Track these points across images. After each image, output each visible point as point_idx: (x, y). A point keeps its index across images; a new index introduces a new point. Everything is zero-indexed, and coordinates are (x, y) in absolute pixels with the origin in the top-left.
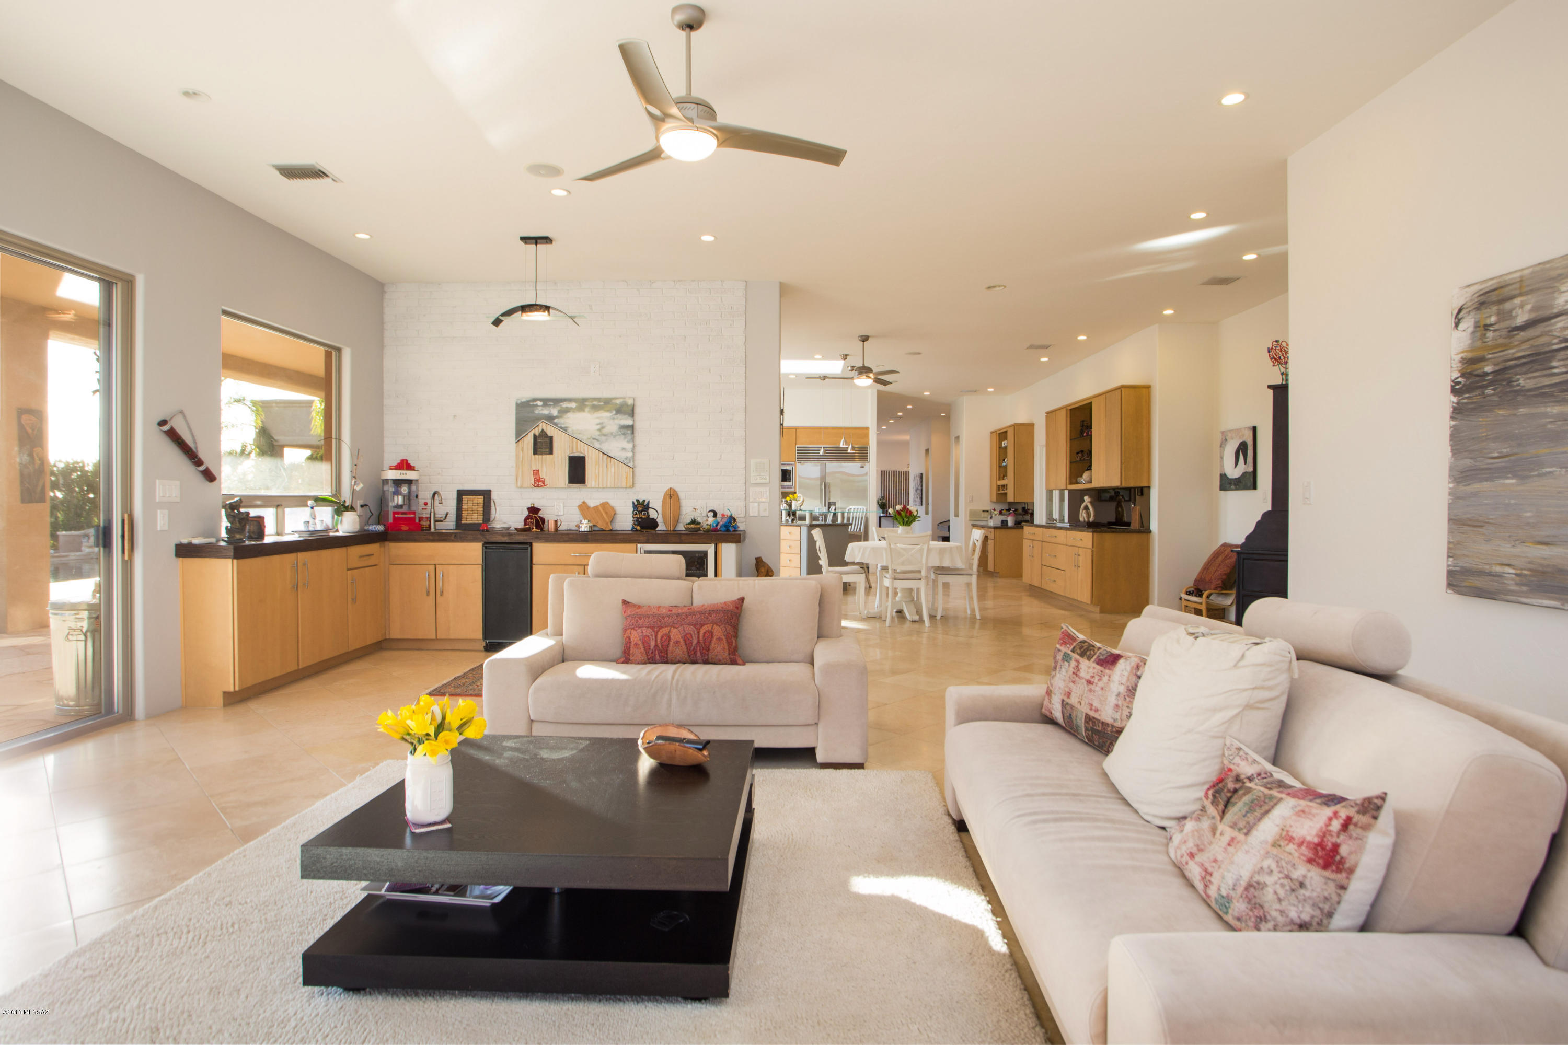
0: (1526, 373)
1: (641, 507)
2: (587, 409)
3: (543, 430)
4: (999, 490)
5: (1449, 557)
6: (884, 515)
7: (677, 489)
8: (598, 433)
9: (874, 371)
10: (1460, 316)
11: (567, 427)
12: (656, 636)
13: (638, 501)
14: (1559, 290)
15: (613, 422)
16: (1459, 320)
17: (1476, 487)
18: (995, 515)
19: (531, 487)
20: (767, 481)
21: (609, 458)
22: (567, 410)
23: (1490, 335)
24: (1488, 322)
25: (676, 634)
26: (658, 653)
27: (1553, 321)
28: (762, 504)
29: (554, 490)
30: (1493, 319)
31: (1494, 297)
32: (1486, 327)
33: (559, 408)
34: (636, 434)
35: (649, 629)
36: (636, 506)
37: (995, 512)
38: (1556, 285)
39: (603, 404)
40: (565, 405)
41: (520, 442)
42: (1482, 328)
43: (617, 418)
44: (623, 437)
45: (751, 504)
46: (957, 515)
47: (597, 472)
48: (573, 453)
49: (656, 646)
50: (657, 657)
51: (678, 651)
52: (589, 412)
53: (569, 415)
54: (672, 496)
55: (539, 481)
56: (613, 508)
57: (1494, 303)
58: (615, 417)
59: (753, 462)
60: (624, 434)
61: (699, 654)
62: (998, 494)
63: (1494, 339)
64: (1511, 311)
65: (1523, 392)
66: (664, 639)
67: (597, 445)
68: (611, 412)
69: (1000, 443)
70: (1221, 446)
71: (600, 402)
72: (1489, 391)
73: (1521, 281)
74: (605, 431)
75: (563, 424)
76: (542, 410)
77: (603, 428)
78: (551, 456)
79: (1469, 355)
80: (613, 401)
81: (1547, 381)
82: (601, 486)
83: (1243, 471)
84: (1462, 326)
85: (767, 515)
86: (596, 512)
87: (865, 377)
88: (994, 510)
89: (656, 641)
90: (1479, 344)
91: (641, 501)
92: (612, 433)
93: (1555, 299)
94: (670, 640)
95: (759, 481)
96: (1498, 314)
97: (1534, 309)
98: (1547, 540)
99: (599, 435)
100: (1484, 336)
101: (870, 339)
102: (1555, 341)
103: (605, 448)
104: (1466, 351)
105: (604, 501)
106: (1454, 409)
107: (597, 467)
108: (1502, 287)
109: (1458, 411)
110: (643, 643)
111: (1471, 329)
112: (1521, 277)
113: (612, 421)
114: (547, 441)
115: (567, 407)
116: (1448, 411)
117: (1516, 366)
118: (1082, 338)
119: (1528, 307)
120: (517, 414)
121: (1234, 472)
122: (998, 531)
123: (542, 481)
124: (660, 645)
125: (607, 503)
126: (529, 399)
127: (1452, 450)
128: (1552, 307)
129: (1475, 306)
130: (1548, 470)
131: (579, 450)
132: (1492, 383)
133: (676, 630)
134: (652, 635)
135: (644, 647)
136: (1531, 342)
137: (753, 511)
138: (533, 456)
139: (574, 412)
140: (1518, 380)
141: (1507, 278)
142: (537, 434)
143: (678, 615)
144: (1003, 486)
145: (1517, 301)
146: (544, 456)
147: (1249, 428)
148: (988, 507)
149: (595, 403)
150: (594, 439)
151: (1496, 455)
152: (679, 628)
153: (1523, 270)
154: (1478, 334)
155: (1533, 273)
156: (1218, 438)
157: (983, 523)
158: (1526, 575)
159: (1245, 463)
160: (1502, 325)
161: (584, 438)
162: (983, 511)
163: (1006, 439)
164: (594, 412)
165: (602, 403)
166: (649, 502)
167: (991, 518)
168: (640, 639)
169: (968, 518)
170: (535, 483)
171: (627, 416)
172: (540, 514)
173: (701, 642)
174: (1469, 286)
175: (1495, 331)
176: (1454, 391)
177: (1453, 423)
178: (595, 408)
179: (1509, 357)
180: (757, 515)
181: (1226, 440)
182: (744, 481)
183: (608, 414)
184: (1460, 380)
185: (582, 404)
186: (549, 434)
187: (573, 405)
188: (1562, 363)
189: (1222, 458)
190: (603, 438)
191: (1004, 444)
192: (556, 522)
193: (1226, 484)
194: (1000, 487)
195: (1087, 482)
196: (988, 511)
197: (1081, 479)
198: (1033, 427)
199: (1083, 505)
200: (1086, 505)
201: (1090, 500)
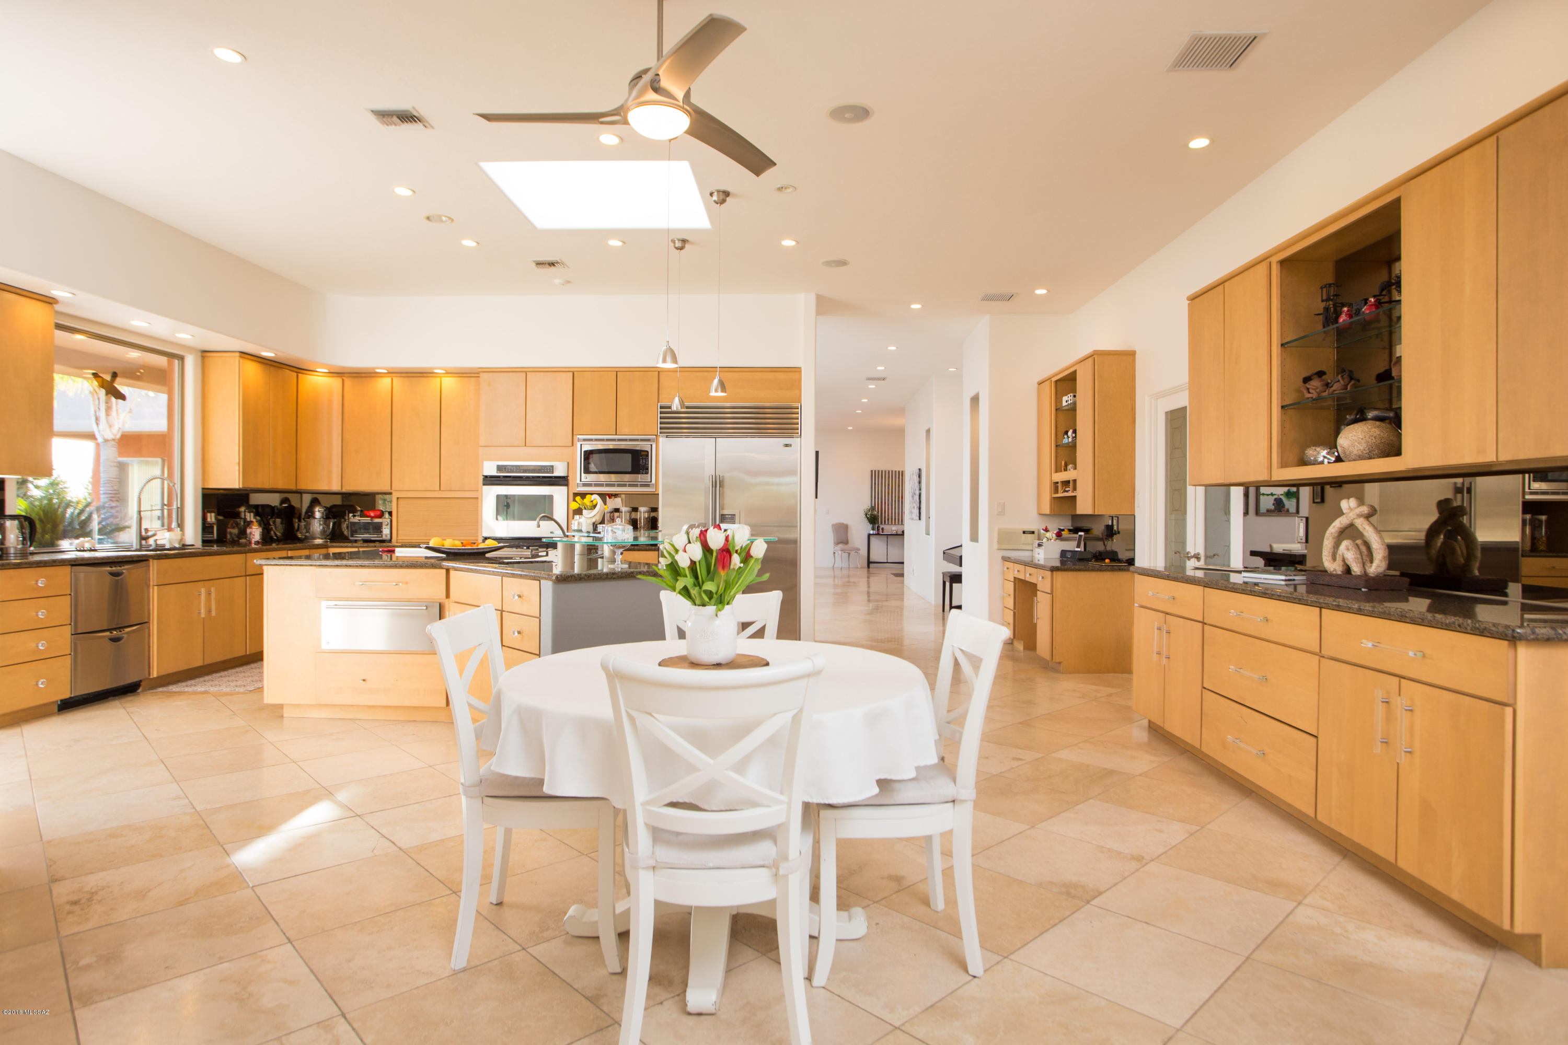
4: (1056, 491)
6: (875, 532)
18: (1048, 539)
37: (1048, 535)
46: (974, 538)
62: (1056, 500)
69: (1058, 399)
88: (1046, 530)
122: (1059, 575)
144: (1066, 483)
148: (1035, 524)
157: (1024, 555)
162: (1024, 532)
163: (1073, 390)
167: (1039, 545)
169: (996, 546)
191: (1066, 400)
194: (1059, 485)
195: (1361, 458)
196: (1033, 533)
197: (1324, 453)
198: (1137, 356)
199: (1338, 524)
200: (1351, 525)
201: (1365, 509)
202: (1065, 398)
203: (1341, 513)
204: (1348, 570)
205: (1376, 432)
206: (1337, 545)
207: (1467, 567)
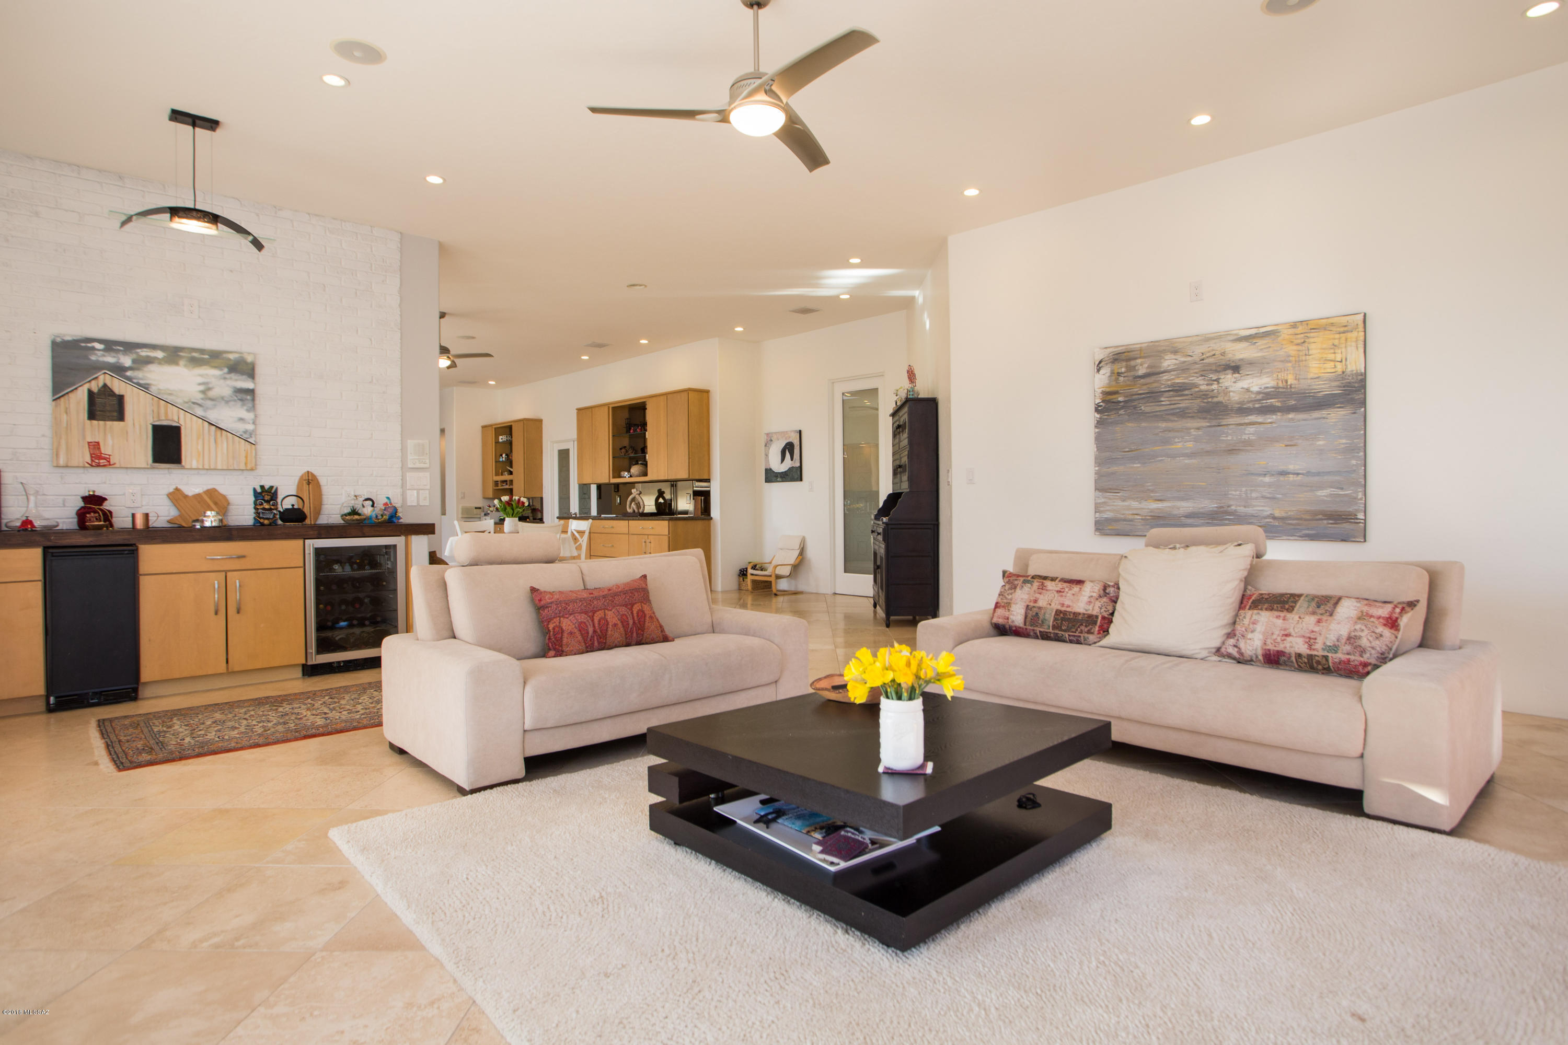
0: (1145, 403)
1: (266, 496)
2: (182, 363)
3: (105, 385)
4: (496, 486)
5: (1096, 512)
7: (315, 473)
8: (202, 396)
9: (451, 353)
10: (1100, 365)
11: (148, 384)
12: (593, 621)
13: (262, 487)
14: (1163, 358)
15: (224, 385)
16: (1100, 368)
17: (1114, 468)
19: (84, 467)
20: (427, 466)
21: (219, 432)
22: (149, 361)
23: (1121, 379)
24: (1120, 371)
25: (612, 617)
26: (597, 639)
27: (1161, 375)
28: (421, 491)
29: (124, 471)
30: (1123, 370)
31: (1123, 356)
32: (1119, 374)
33: (134, 356)
34: (257, 399)
35: (583, 615)
36: (260, 493)
37: (491, 508)
38: (1162, 355)
39: (213, 357)
40: (144, 353)
41: (62, 399)
42: (1116, 374)
43: (231, 379)
44: (240, 403)
45: (408, 491)
47: (200, 448)
48: (159, 420)
49: (595, 631)
50: (596, 644)
51: (617, 635)
52: (185, 366)
53: (152, 367)
54: (310, 481)
55: (100, 458)
56: (224, 497)
57: (1123, 360)
58: (228, 376)
59: (410, 443)
60: (241, 400)
61: (635, 635)
62: (495, 490)
63: (1124, 381)
64: (1135, 367)
65: (1144, 413)
66: (602, 624)
67: (199, 412)
68: (221, 370)
69: (497, 438)
70: (766, 446)
71: (203, 354)
72: (1122, 412)
73: (1141, 350)
74: (211, 394)
75: (142, 379)
76: (104, 356)
77: (209, 389)
78: (121, 423)
79: (1108, 390)
80: (225, 355)
81: (1158, 409)
82: (207, 467)
83: (790, 466)
84: (1102, 372)
85: (428, 504)
86: (199, 503)
87: (446, 358)
89: (594, 626)
90: (1114, 383)
91: (267, 487)
92: (223, 398)
93: (1161, 363)
94: (608, 624)
95: (418, 465)
96: (1127, 367)
97: (1149, 367)
98: (1160, 498)
99: (202, 399)
100: (1117, 380)
101: (447, 316)
102: (1163, 386)
103: (212, 416)
104: (1106, 387)
105: (210, 487)
106: (1098, 421)
107: (200, 442)
108: (1128, 352)
109: (1099, 423)
110: (580, 630)
111: (1108, 374)
112: (1141, 348)
113: (222, 381)
114: (115, 401)
115: (148, 357)
116: (1092, 423)
117: (1139, 399)
118: (644, 342)
119: (1146, 365)
120: (53, 357)
121: (779, 467)
123: (105, 459)
124: (599, 631)
125: (214, 490)
126: (78, 338)
127: (1097, 447)
128: (1160, 367)
129: (1110, 361)
130: (1160, 459)
131: (170, 417)
132: (1123, 408)
133: (610, 612)
134: (588, 621)
135: (582, 635)
136: (1147, 386)
137: (412, 498)
138: (89, 421)
139: (160, 363)
140: (1141, 407)
141: (1131, 347)
142: (95, 389)
143: (604, 597)
144: (505, 481)
145: (1139, 361)
146: (109, 423)
147: (796, 431)
148: (482, 504)
149: (195, 355)
150: (194, 403)
151: (1127, 450)
152: (613, 610)
153: (1141, 344)
154: (1113, 378)
155: (1148, 346)
156: (763, 439)
158: (1148, 519)
159: (792, 459)
160: (1129, 374)
161: (179, 401)
163: (510, 434)
164: (194, 367)
165: (207, 357)
166: (277, 489)
168: (575, 627)
169: (460, 516)
170: (92, 461)
171: (244, 377)
172: (106, 506)
173: (637, 622)
174: (1106, 348)
175: (1124, 377)
176: (1097, 410)
177: (1097, 430)
178: (195, 362)
179: (1134, 393)
180: (416, 504)
181: (771, 440)
182: (401, 466)
183: (217, 372)
184: (1101, 404)
185: (174, 354)
186: (117, 391)
187: (160, 354)
188: (1167, 399)
189: (767, 455)
190: (209, 403)
191: (505, 438)
192: (147, 516)
193: (771, 476)
194: (499, 482)
195: (637, 476)
196: (480, 508)
197: (626, 473)
198: (544, 423)
199: (631, 497)
200: (635, 497)
201: (638, 492)
202: (501, 437)
203: (632, 494)
204: (634, 511)
205: (641, 468)
206: (631, 504)
207: (665, 510)
